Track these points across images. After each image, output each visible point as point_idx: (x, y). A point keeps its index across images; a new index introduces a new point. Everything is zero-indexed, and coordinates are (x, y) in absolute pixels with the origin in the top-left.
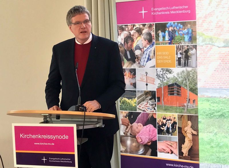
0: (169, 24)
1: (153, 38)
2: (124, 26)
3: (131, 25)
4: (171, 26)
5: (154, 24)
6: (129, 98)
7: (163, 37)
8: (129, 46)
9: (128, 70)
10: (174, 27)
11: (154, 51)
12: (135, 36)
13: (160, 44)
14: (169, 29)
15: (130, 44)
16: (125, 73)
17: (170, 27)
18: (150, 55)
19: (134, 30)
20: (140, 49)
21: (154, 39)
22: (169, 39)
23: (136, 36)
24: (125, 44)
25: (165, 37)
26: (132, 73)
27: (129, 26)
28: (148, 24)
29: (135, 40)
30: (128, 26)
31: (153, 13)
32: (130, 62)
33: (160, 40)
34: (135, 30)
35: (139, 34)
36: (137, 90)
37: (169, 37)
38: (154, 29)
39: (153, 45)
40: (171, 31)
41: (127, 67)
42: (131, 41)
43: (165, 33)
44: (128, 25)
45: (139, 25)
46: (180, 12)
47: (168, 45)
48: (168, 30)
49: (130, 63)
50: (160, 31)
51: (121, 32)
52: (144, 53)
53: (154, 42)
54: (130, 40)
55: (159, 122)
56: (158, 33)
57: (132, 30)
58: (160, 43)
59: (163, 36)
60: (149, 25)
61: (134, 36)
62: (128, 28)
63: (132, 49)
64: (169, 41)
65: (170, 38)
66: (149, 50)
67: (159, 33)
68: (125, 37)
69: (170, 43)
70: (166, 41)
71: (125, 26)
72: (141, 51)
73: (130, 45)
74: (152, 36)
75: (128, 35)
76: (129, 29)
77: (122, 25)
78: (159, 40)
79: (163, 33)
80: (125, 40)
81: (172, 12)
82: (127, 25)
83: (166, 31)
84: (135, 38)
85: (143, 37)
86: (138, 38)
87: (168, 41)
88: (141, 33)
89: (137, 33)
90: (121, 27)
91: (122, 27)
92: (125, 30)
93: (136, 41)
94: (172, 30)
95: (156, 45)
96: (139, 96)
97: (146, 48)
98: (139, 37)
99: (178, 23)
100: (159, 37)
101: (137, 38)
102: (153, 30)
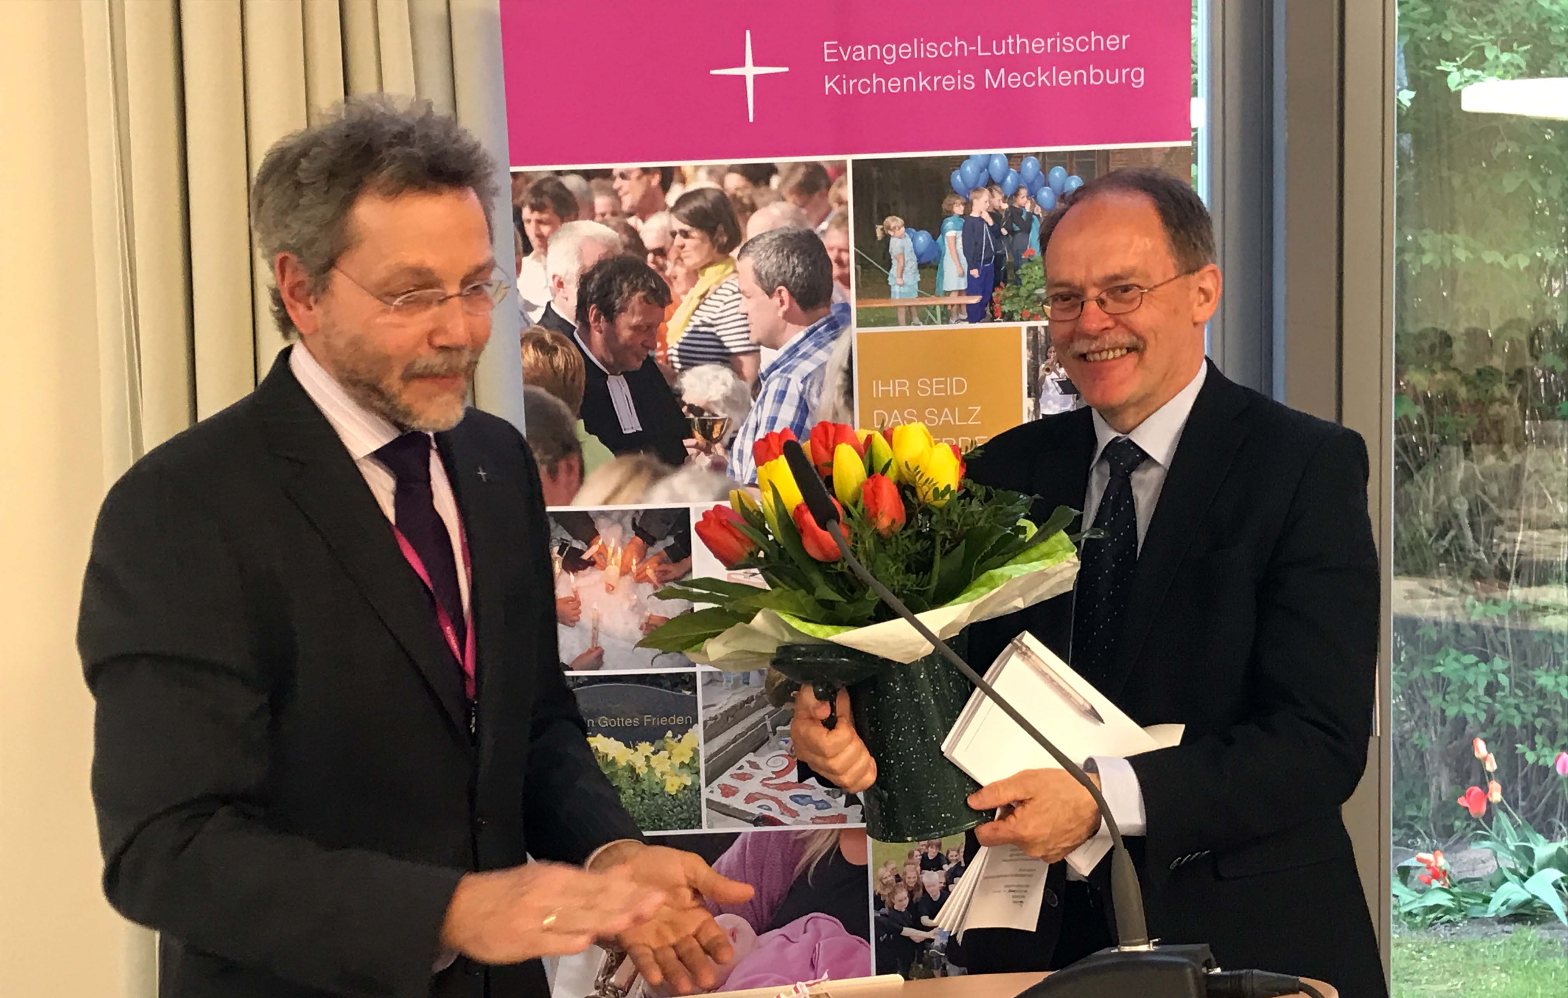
0: (969, 168)
1: (836, 271)
2: (572, 183)
3: (645, 171)
4: (990, 184)
5: (841, 169)
6: (630, 738)
7: (921, 266)
8: (626, 334)
9: (620, 521)
10: (1009, 191)
11: (849, 372)
12: (679, 258)
13: (895, 322)
14: (968, 205)
15: (635, 320)
16: (594, 549)
17: (976, 189)
18: (814, 400)
19: (673, 210)
20: (726, 358)
21: (846, 281)
22: (970, 277)
23: (692, 258)
24: (586, 326)
25: (936, 268)
26: (660, 546)
27: (623, 176)
28: (795, 166)
29: (676, 289)
30: (618, 183)
31: (839, 84)
32: (642, 456)
33: (896, 289)
34: (684, 210)
35: (713, 242)
36: (699, 670)
37: (970, 269)
38: (842, 202)
39: (835, 326)
40: (991, 223)
41: (606, 502)
42: (645, 298)
43: (935, 238)
44: (618, 167)
45: (711, 171)
46: (1064, 78)
47: (967, 325)
48: (966, 215)
49: (637, 469)
50: (899, 221)
51: (545, 229)
52: (756, 386)
53: (846, 308)
54: (635, 290)
55: (893, 894)
56: (879, 235)
57: (645, 209)
58: (896, 307)
59: (919, 257)
60: (799, 175)
61: (672, 255)
62: (619, 199)
63: (650, 361)
64: (969, 292)
65: (975, 273)
66: (807, 366)
67: (887, 238)
68: (590, 261)
69: (975, 314)
70: (947, 294)
71: (587, 175)
72: (738, 372)
73: (636, 328)
74: (832, 255)
75: (620, 250)
76: (627, 202)
77: (559, 173)
78: (890, 287)
79: (923, 238)
80: (592, 287)
81: (995, 75)
82: (607, 174)
83: (949, 223)
84: (680, 271)
85: (747, 264)
86: (710, 271)
87: (960, 293)
88: (735, 237)
89: (695, 234)
90: (547, 187)
91: (561, 186)
92: (582, 212)
93: (685, 299)
94: (995, 214)
95: (858, 326)
96: (713, 712)
97: (776, 348)
98: (720, 268)
99: (1047, 161)
100: (889, 266)
101: (694, 275)
102: (837, 209)
